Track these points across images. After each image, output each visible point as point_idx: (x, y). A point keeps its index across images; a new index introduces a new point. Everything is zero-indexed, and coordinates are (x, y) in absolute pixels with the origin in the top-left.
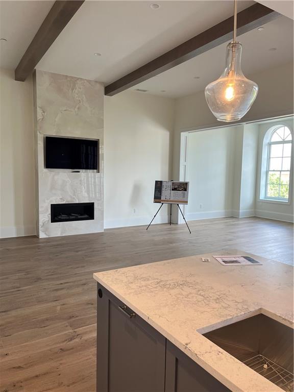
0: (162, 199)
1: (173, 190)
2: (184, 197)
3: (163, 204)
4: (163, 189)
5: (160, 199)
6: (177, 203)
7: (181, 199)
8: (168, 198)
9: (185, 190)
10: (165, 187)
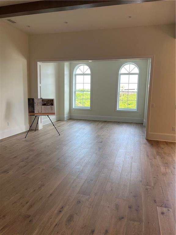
0: (35, 113)
1: (43, 105)
2: (52, 110)
3: (36, 116)
4: (35, 105)
5: (34, 113)
6: (48, 115)
7: (50, 111)
8: (40, 111)
9: (52, 104)
10: (36, 103)
